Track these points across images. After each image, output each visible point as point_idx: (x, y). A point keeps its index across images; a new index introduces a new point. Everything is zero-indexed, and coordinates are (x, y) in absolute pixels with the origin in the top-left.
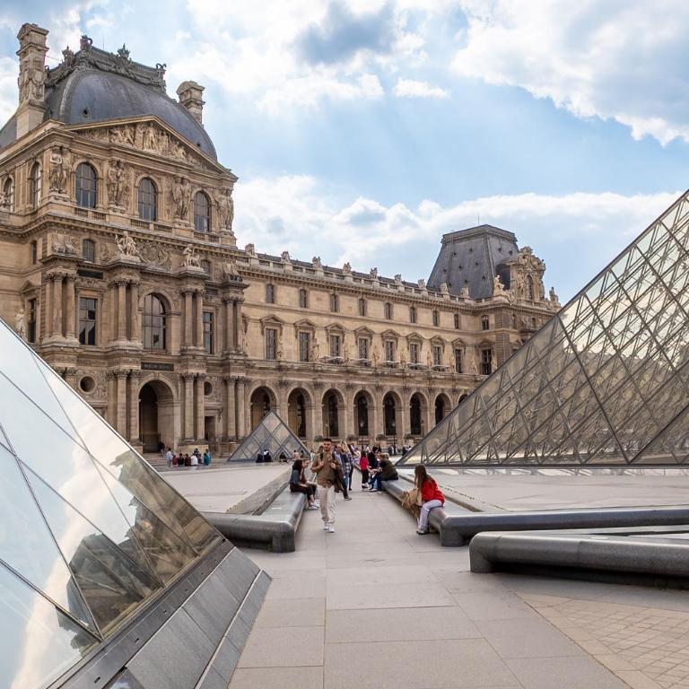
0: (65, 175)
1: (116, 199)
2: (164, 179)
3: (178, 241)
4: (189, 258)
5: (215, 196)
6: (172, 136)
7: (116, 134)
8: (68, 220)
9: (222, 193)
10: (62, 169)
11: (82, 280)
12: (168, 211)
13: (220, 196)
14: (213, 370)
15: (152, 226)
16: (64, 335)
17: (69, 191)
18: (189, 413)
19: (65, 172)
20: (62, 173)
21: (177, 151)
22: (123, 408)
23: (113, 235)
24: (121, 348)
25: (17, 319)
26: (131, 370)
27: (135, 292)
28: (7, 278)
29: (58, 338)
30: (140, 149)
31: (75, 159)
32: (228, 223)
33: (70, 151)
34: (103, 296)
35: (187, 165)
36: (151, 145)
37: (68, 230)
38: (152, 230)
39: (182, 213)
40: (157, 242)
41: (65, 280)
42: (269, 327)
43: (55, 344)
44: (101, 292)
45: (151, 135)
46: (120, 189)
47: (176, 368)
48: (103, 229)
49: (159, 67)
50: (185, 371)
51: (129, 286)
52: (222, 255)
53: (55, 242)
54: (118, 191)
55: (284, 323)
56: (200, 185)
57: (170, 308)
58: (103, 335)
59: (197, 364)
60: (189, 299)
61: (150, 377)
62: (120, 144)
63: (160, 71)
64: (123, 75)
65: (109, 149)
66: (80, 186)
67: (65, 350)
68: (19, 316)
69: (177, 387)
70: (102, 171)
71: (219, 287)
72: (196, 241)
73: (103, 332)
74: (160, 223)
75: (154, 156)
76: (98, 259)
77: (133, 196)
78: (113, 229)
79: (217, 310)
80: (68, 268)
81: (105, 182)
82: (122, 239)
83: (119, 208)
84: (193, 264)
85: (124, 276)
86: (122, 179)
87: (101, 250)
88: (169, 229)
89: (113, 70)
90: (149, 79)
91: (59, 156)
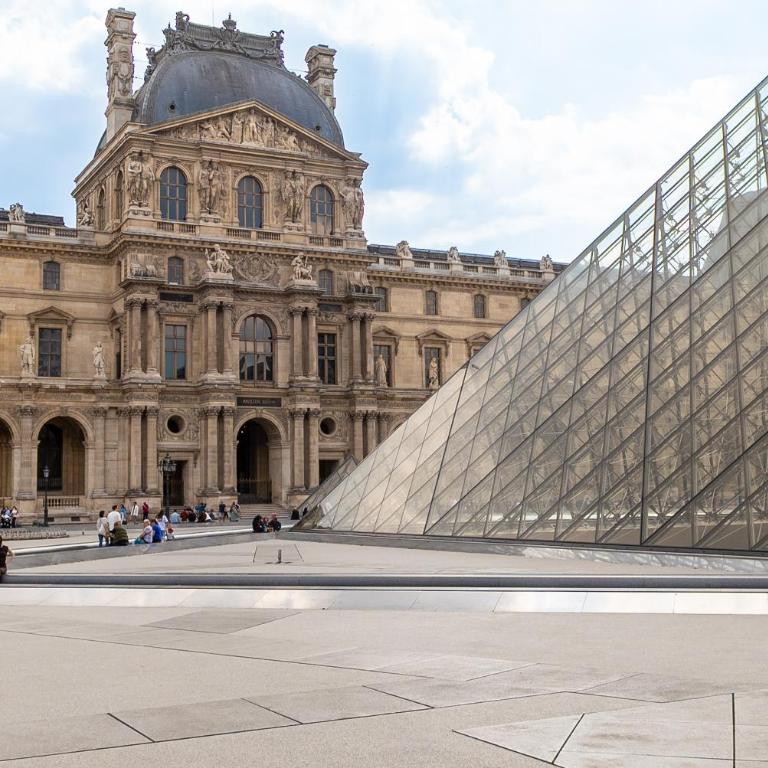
0: (145, 186)
1: (209, 206)
2: (271, 176)
3: (286, 250)
4: (298, 270)
5: (340, 188)
6: (279, 122)
7: (207, 129)
8: (147, 237)
9: (348, 185)
10: (141, 178)
11: (168, 305)
12: (277, 213)
13: (346, 188)
14: (337, 403)
15: (254, 234)
16: (144, 370)
17: (152, 203)
18: (299, 456)
19: (145, 182)
20: (141, 183)
21: (286, 139)
22: (214, 452)
23: (204, 249)
24: (209, 382)
25: (95, 353)
26: (223, 407)
27: (228, 315)
28: (93, 306)
29: (137, 373)
30: (237, 144)
31: (158, 164)
32: (357, 222)
33: (153, 156)
34: (193, 322)
35: (299, 156)
36: (253, 137)
37: (150, 248)
38: (254, 240)
39: (294, 215)
40: (260, 253)
41: (145, 306)
42: (429, 346)
43: (133, 381)
44: (192, 317)
45: (252, 124)
46: (214, 194)
47: (283, 402)
48: (191, 244)
49: (275, 35)
50: (293, 406)
51: (220, 309)
52: (346, 261)
53: (135, 263)
54: (210, 196)
55: (451, 339)
56: (318, 178)
57: (276, 331)
58: (194, 366)
59: (308, 397)
60: (298, 320)
61: (251, 414)
62: (212, 141)
63: (277, 39)
64: (229, 52)
65: (199, 148)
66: (165, 195)
67: (144, 386)
68: (97, 349)
69: (285, 425)
70: (192, 175)
71: (343, 302)
72: (311, 247)
73: (194, 363)
74: (266, 229)
75: (255, 150)
76: (186, 278)
77: (231, 202)
78: (203, 242)
79: (341, 330)
80: (147, 292)
81: (196, 188)
82: (214, 254)
83: (212, 216)
84: (304, 276)
85: (213, 298)
86: (215, 182)
87: (190, 268)
88: (276, 236)
89: (217, 47)
90: (262, 51)
91: (138, 164)
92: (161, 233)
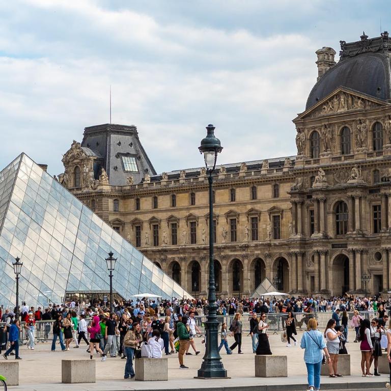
92: (306, 166)
